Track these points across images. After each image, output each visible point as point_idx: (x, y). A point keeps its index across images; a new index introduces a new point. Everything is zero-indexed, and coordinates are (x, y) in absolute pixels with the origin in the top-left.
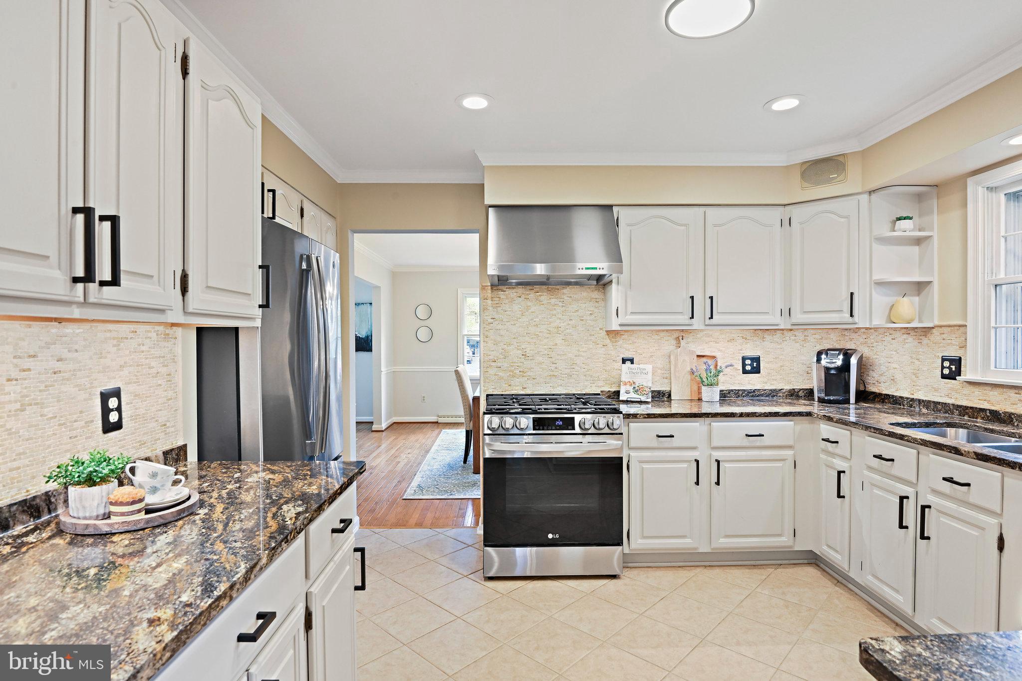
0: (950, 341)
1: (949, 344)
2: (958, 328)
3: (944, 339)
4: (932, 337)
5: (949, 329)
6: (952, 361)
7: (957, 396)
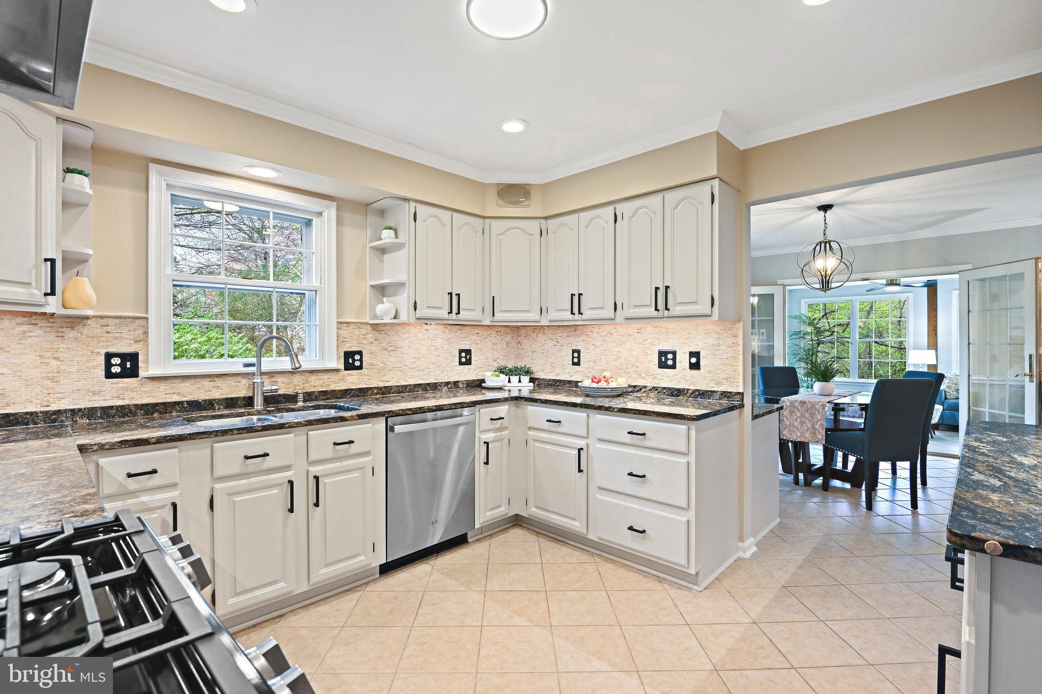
0: (118, 335)
1: (116, 338)
2: (132, 320)
3: (108, 332)
4: (86, 330)
5: (118, 321)
6: (124, 357)
7: (134, 395)
